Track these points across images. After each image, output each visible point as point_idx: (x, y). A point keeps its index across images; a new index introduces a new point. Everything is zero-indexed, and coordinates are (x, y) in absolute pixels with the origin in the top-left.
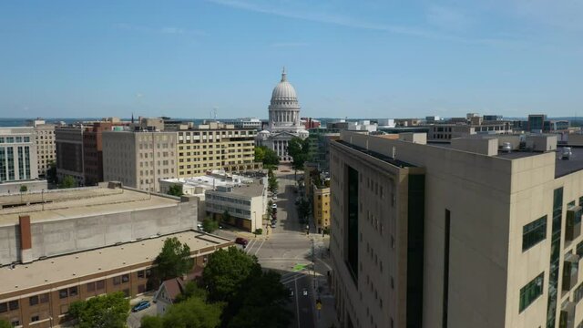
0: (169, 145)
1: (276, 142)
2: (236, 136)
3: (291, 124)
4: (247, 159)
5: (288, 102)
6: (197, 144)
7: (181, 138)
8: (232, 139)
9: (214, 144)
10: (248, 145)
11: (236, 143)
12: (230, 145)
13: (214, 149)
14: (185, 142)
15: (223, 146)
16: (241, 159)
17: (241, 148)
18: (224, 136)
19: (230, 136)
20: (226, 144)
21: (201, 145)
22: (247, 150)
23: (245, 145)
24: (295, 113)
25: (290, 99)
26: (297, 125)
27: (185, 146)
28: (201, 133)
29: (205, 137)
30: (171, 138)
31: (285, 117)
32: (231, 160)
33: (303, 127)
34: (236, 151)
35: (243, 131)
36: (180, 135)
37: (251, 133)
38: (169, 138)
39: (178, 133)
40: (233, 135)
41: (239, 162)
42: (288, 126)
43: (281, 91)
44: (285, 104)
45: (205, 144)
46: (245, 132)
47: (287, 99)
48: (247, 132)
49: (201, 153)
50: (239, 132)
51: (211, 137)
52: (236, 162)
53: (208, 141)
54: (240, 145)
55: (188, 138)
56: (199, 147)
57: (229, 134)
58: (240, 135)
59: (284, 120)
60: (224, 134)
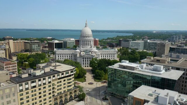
0: (11, 95)
1: (83, 58)
2: (63, 76)
3: (90, 47)
4: (69, 88)
5: (88, 37)
6: (34, 89)
7: (21, 88)
8: (59, 79)
9: (47, 86)
10: (70, 79)
11: (62, 80)
12: (58, 83)
13: (47, 89)
14: (24, 90)
15: (53, 85)
16: (66, 89)
17: (66, 82)
18: (54, 78)
19: (58, 77)
20: (56, 82)
21: (37, 89)
22: (69, 83)
23: (68, 80)
24: (91, 42)
25: (89, 35)
26: (92, 47)
27: (24, 93)
28: (37, 80)
29: (40, 83)
30: (13, 89)
31: (87, 43)
32: (59, 91)
33: (95, 48)
34: (62, 85)
35: (67, 72)
36: (20, 86)
37: (72, 72)
38: (11, 90)
39: (18, 85)
40: (61, 76)
41: (65, 91)
42: (88, 48)
43: (85, 32)
44: (87, 37)
45: (40, 87)
46: (68, 72)
47: (88, 35)
48: (70, 72)
49: (38, 94)
50: (65, 73)
51: (44, 81)
52: (62, 92)
53: (42, 85)
54: (65, 80)
55: (27, 86)
56: (35, 91)
57: (58, 76)
58: (65, 75)
59: (87, 45)
60: (54, 76)
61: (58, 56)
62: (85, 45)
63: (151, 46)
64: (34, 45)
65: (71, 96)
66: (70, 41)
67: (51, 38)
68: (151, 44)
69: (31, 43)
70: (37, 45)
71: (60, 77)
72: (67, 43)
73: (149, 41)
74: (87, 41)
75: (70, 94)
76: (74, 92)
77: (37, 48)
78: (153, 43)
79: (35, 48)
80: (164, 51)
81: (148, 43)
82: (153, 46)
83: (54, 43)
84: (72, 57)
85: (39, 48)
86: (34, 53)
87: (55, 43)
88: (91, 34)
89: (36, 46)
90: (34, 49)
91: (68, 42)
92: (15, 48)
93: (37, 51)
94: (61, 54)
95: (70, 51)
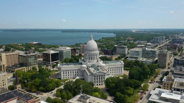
1: (95, 76)
24: (98, 55)
25: (96, 49)
26: (99, 61)
33: (102, 62)
42: (94, 62)
43: (91, 45)
44: (93, 51)
47: (94, 49)
61: (64, 73)
62: (91, 59)
63: (149, 54)
64: (30, 59)
66: (66, 51)
67: (37, 43)
68: (150, 52)
69: (27, 56)
70: (34, 58)
72: (63, 53)
73: (147, 49)
74: (94, 55)
77: (34, 61)
78: (151, 51)
79: (32, 61)
80: (166, 61)
81: (146, 51)
82: (151, 54)
83: (50, 54)
84: (78, 72)
85: (35, 61)
86: (31, 67)
87: (52, 54)
89: (33, 60)
90: (30, 63)
91: (64, 51)
92: (8, 62)
93: (34, 65)
94: (66, 71)
95: (75, 66)
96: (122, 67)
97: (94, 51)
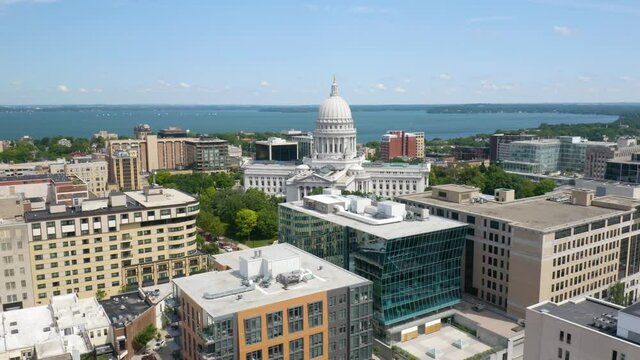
0: (15, 246)
2: (151, 218)
3: (340, 155)
4: (177, 251)
5: (336, 125)
6: (69, 240)
7: (37, 232)
8: (143, 224)
9: (105, 237)
10: (177, 229)
11: (154, 229)
12: (140, 234)
13: (106, 244)
14: (44, 237)
15: (125, 237)
16: (166, 253)
17: (164, 235)
18: (125, 221)
19: (138, 220)
20: (133, 232)
21: (78, 240)
22: (175, 238)
23: (171, 230)
26: (349, 158)
27: (45, 244)
28: (77, 220)
29: (85, 227)
30: (18, 233)
31: (331, 146)
32: (145, 255)
34: (154, 240)
35: (165, 209)
36: (34, 227)
37: (181, 211)
38: (13, 234)
39: (30, 224)
40: (145, 217)
41: (161, 258)
42: (335, 158)
43: (327, 110)
44: (331, 127)
45: (85, 238)
46: (170, 211)
47: (335, 122)
48: (173, 210)
49: (80, 252)
50: (157, 212)
51: (97, 225)
52: (155, 259)
53: (91, 232)
54: (161, 231)
55: (51, 231)
56: (73, 244)
57: (136, 216)
58: (158, 216)
59: (336, 151)
60: (125, 217)
62: (331, 151)
65: (181, 271)
70: (217, 151)
71: (145, 220)
73: (576, 140)
74: (330, 139)
75: (176, 267)
76: (191, 265)
77: (217, 159)
79: (211, 159)
85: (222, 158)
88: (350, 117)
89: (215, 155)
90: (207, 162)
92: (163, 159)
93: (217, 169)
94: (257, 176)
95: (283, 167)
96: (420, 179)
97: (338, 127)
